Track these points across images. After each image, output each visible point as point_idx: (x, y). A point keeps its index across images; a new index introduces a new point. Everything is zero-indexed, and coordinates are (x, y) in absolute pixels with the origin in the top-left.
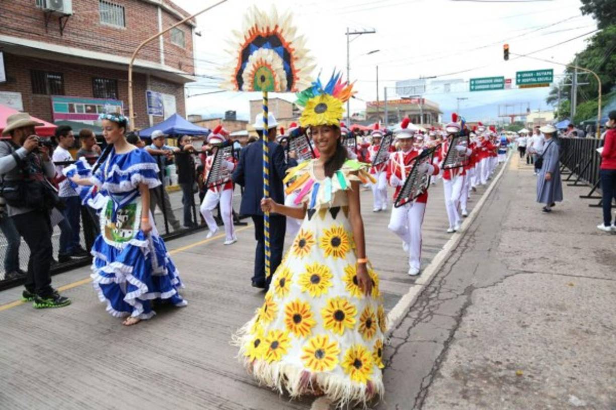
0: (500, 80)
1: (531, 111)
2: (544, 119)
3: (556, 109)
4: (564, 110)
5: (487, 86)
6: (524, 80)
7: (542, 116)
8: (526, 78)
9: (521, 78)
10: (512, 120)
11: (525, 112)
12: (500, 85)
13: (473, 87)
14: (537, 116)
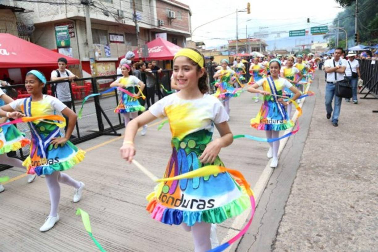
0: (304, 31)
1: (314, 42)
2: (321, 47)
3: (328, 42)
4: (333, 43)
5: (297, 34)
6: (314, 31)
7: (320, 45)
8: (315, 30)
9: (313, 30)
10: (304, 48)
11: (310, 43)
12: (303, 34)
13: (291, 35)
14: (317, 45)
